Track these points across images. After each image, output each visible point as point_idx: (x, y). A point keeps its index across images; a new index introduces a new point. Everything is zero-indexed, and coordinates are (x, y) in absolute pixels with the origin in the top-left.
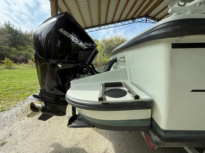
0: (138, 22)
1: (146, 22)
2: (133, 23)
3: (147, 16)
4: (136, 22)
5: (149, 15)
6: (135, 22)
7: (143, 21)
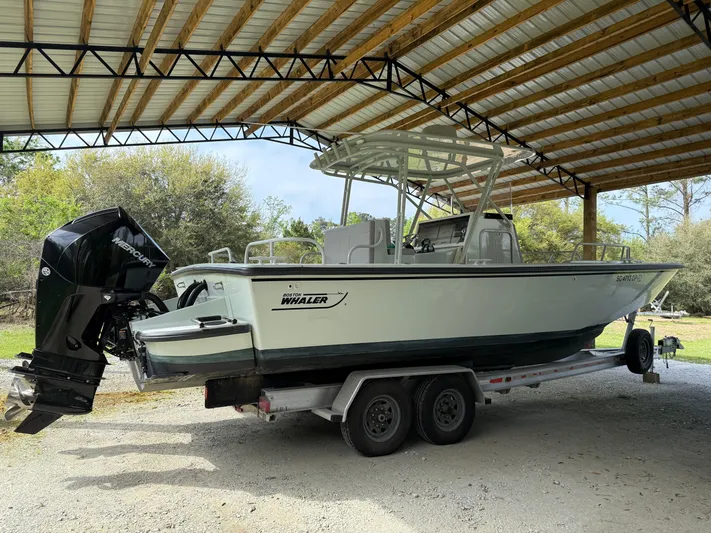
0: (265, 138)
1: (291, 143)
2: (245, 138)
3: (291, 122)
4: (257, 138)
5: (299, 122)
6: (252, 136)
7: (280, 137)
